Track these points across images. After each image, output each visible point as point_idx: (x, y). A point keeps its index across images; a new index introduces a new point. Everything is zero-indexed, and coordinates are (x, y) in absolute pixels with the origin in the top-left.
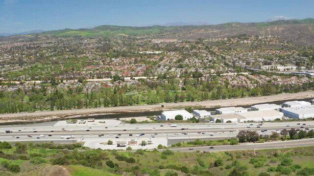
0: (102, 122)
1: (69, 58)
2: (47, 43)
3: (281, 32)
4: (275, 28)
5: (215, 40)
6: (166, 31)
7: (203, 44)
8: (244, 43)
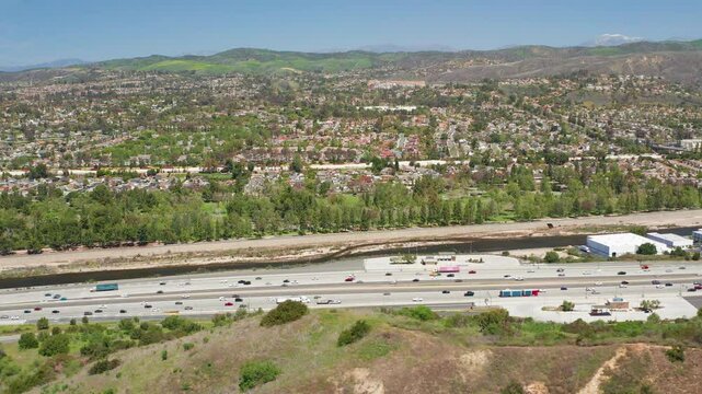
0: (475, 261)
1: (214, 117)
2: (122, 86)
3: (656, 68)
4: (642, 58)
5: (524, 83)
6: (386, 63)
7: (501, 92)
8: (595, 90)
